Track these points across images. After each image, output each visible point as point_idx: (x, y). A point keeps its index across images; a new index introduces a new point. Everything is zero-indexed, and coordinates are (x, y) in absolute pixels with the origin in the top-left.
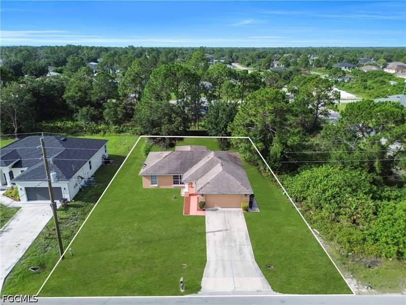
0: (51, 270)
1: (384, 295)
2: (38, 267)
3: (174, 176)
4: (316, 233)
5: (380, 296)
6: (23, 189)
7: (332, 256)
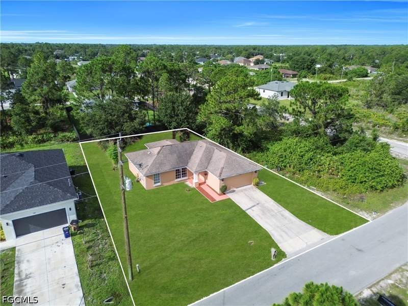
0: (129, 295)
1: (387, 214)
2: (112, 297)
3: (176, 170)
4: (313, 190)
5: (384, 216)
6: (11, 222)
7: (337, 201)
